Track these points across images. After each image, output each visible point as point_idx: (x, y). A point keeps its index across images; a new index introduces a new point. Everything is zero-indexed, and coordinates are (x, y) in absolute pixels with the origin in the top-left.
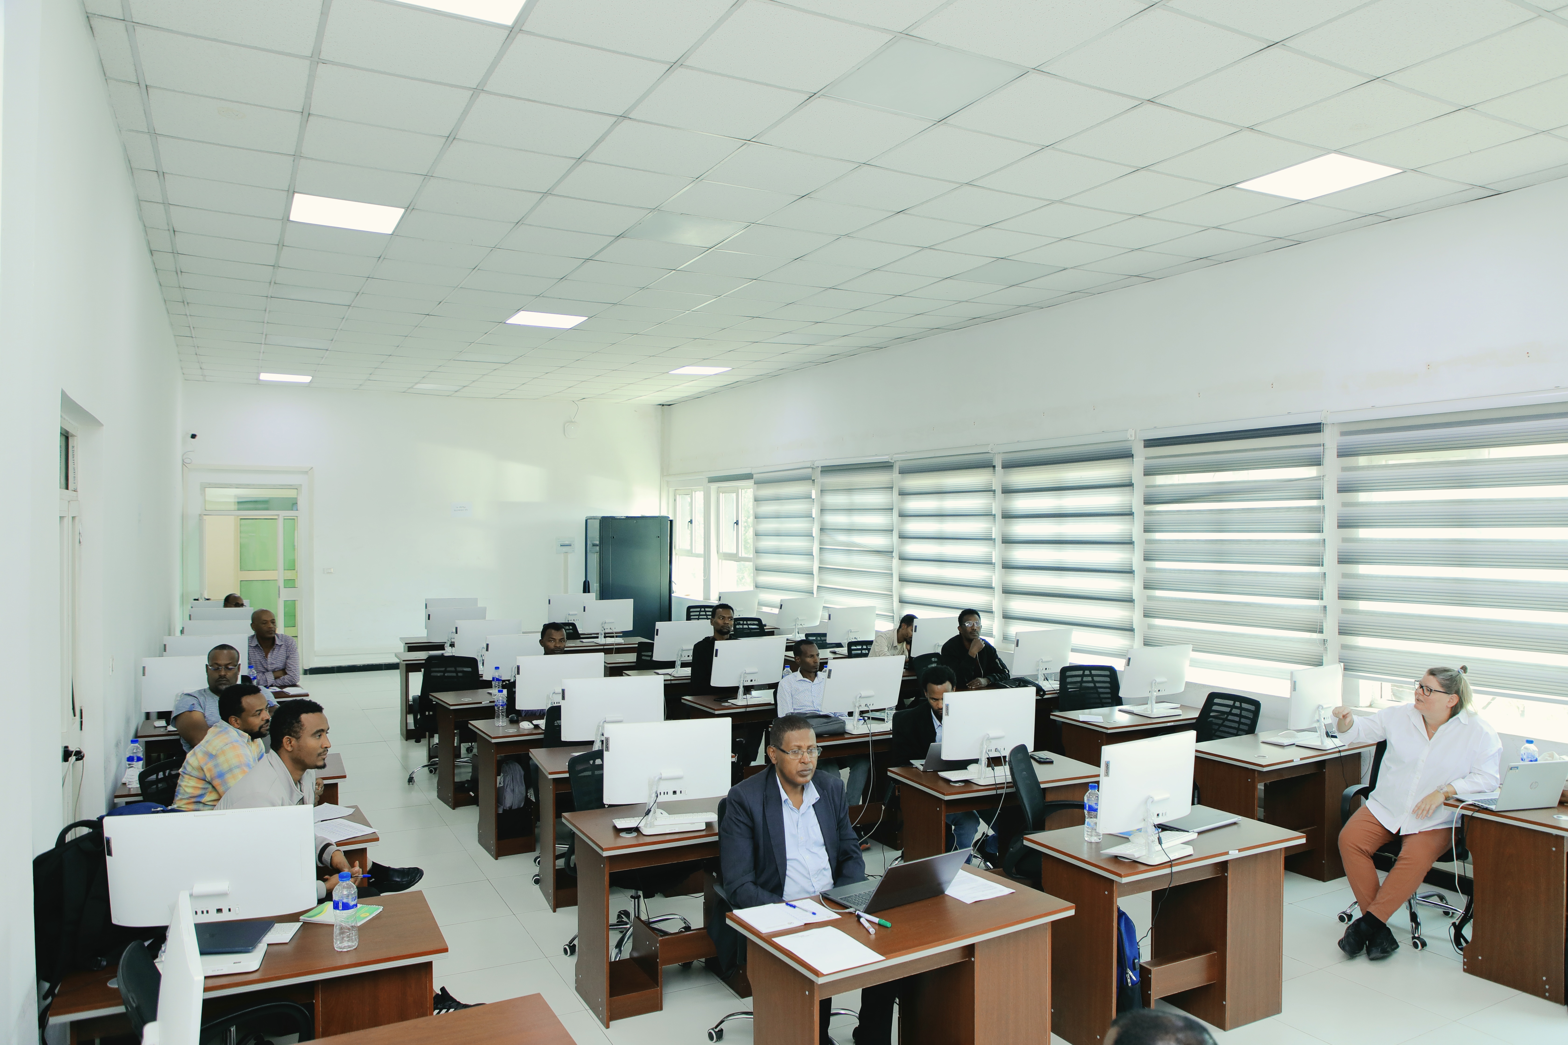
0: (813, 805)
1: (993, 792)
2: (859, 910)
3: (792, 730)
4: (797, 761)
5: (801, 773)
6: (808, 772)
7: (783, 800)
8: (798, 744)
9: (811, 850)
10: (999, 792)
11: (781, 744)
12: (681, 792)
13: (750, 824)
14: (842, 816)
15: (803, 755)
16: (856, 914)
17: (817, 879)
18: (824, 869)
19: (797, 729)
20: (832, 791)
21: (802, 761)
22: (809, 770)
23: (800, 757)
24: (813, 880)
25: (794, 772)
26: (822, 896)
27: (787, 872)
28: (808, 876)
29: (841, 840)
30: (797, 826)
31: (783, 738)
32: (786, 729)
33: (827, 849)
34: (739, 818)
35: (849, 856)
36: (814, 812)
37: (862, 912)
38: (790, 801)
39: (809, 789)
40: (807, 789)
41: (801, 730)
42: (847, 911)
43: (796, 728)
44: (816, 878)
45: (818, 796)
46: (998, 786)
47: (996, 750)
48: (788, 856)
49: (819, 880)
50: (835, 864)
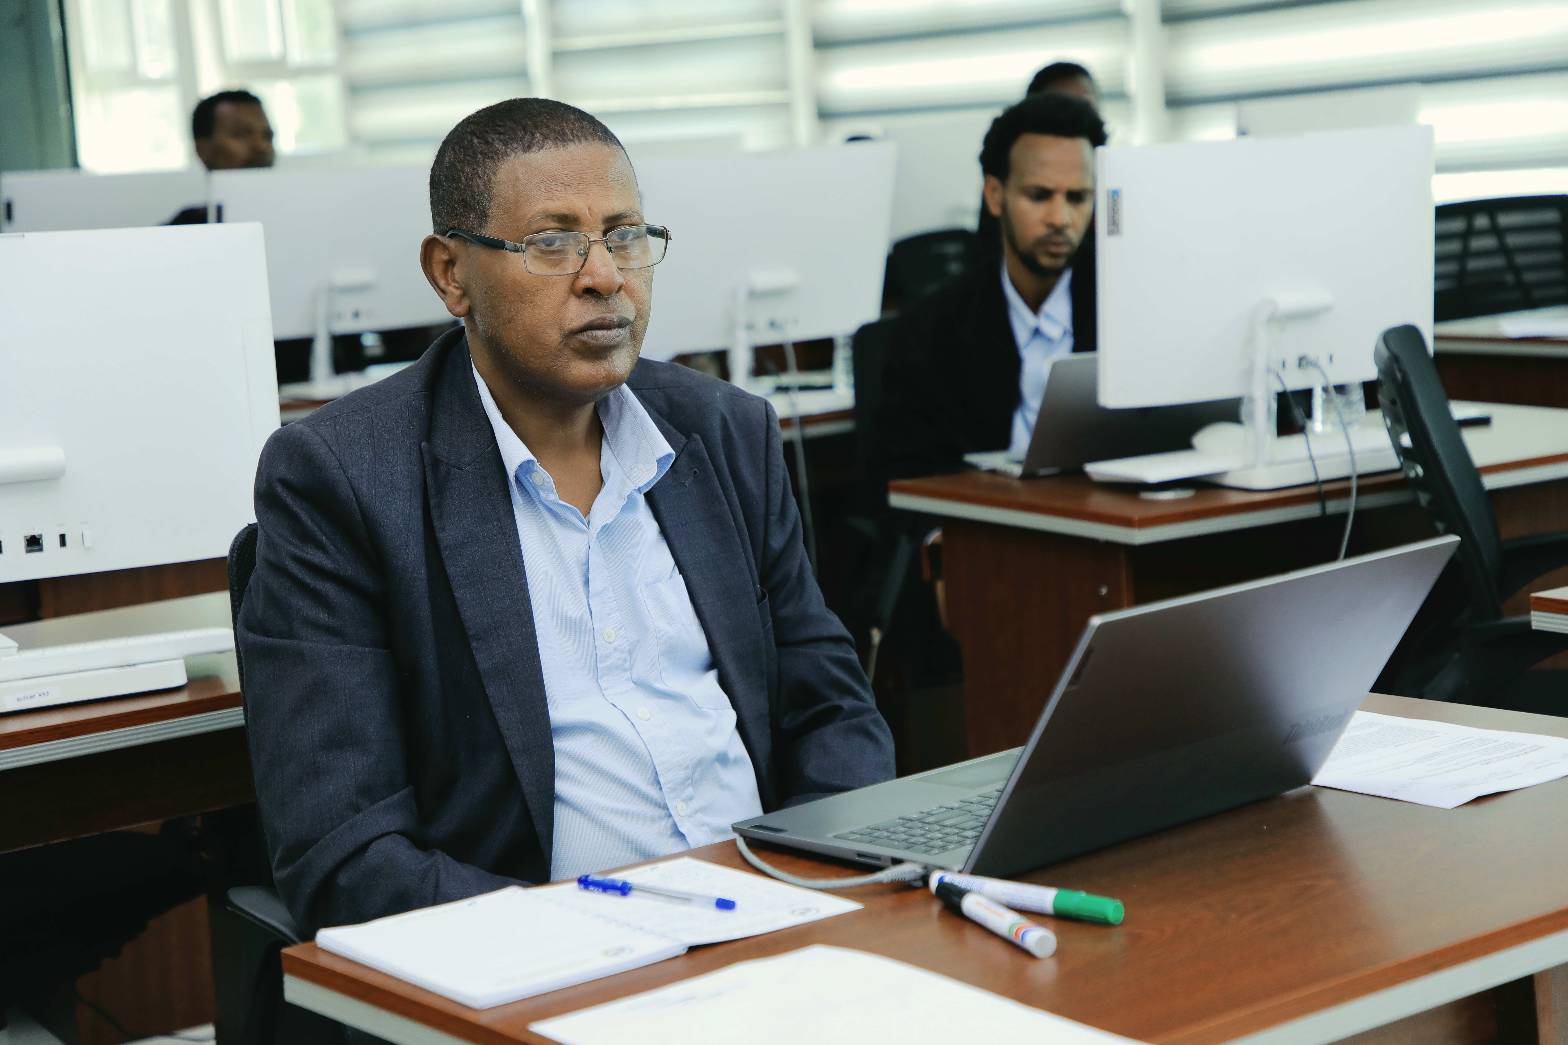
0: (649, 497)
1: (1312, 510)
2: (941, 868)
3: (527, 149)
4: (563, 287)
5: (583, 337)
6: (614, 332)
7: (511, 469)
8: (558, 205)
9: (659, 685)
10: (1333, 507)
11: (484, 216)
12: (63, 538)
13: (366, 580)
14: (777, 542)
15: (586, 255)
16: (934, 883)
17: (695, 804)
18: (723, 759)
19: (549, 144)
20: (727, 437)
21: (585, 281)
22: (621, 325)
23: (571, 265)
24: (679, 808)
25: (553, 336)
26: (745, 838)
27: (561, 787)
28: (652, 791)
29: (782, 643)
30: (587, 582)
31: (488, 184)
32: (498, 145)
33: (724, 683)
34: (318, 558)
35: (822, 706)
36: (655, 526)
37: (960, 872)
38: (542, 476)
39: (626, 429)
40: (616, 431)
41: (571, 147)
42: (884, 876)
43: (545, 137)
44: (691, 798)
45: (666, 449)
46: (1326, 487)
47: (1302, 362)
48: (558, 714)
49: (703, 810)
50: (764, 745)
